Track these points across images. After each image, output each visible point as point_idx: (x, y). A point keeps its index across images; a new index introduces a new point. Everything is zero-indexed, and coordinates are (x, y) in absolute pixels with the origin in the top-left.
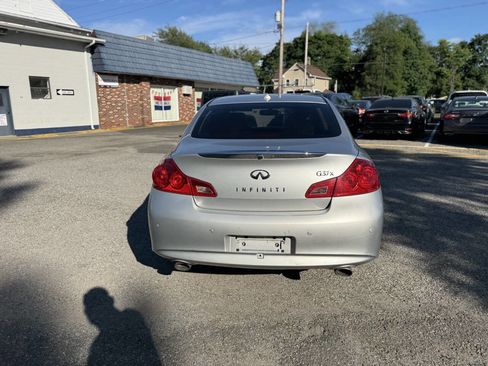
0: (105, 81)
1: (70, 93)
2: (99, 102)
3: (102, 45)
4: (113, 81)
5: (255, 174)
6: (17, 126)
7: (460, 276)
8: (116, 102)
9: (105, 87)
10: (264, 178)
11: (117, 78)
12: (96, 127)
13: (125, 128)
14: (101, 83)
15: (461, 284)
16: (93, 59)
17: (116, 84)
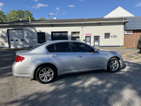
0: (127, 32)
1: (116, 37)
2: (124, 39)
3: (127, 22)
4: (130, 32)
6: (100, 45)
8: (131, 39)
9: (127, 34)
11: (132, 31)
12: (122, 46)
13: (133, 47)
14: (126, 33)
16: (124, 26)
17: (132, 33)
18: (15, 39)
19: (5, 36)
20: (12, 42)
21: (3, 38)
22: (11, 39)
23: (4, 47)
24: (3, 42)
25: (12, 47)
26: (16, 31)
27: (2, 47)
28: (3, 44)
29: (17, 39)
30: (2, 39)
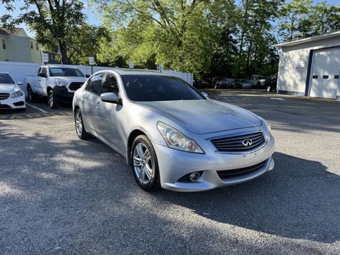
18: (322, 73)
19: (303, 65)
20: (314, 80)
21: (299, 72)
22: (314, 75)
23: (297, 93)
24: (297, 82)
25: (312, 94)
26: (329, 52)
27: (293, 92)
28: (296, 85)
29: (326, 74)
30: (297, 74)
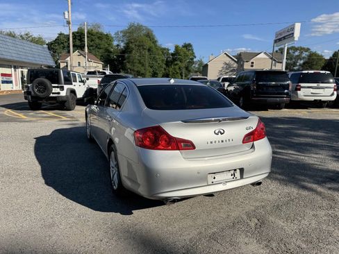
5: (217, 132)
7: (279, 177)
10: (222, 134)
15: (283, 180)
